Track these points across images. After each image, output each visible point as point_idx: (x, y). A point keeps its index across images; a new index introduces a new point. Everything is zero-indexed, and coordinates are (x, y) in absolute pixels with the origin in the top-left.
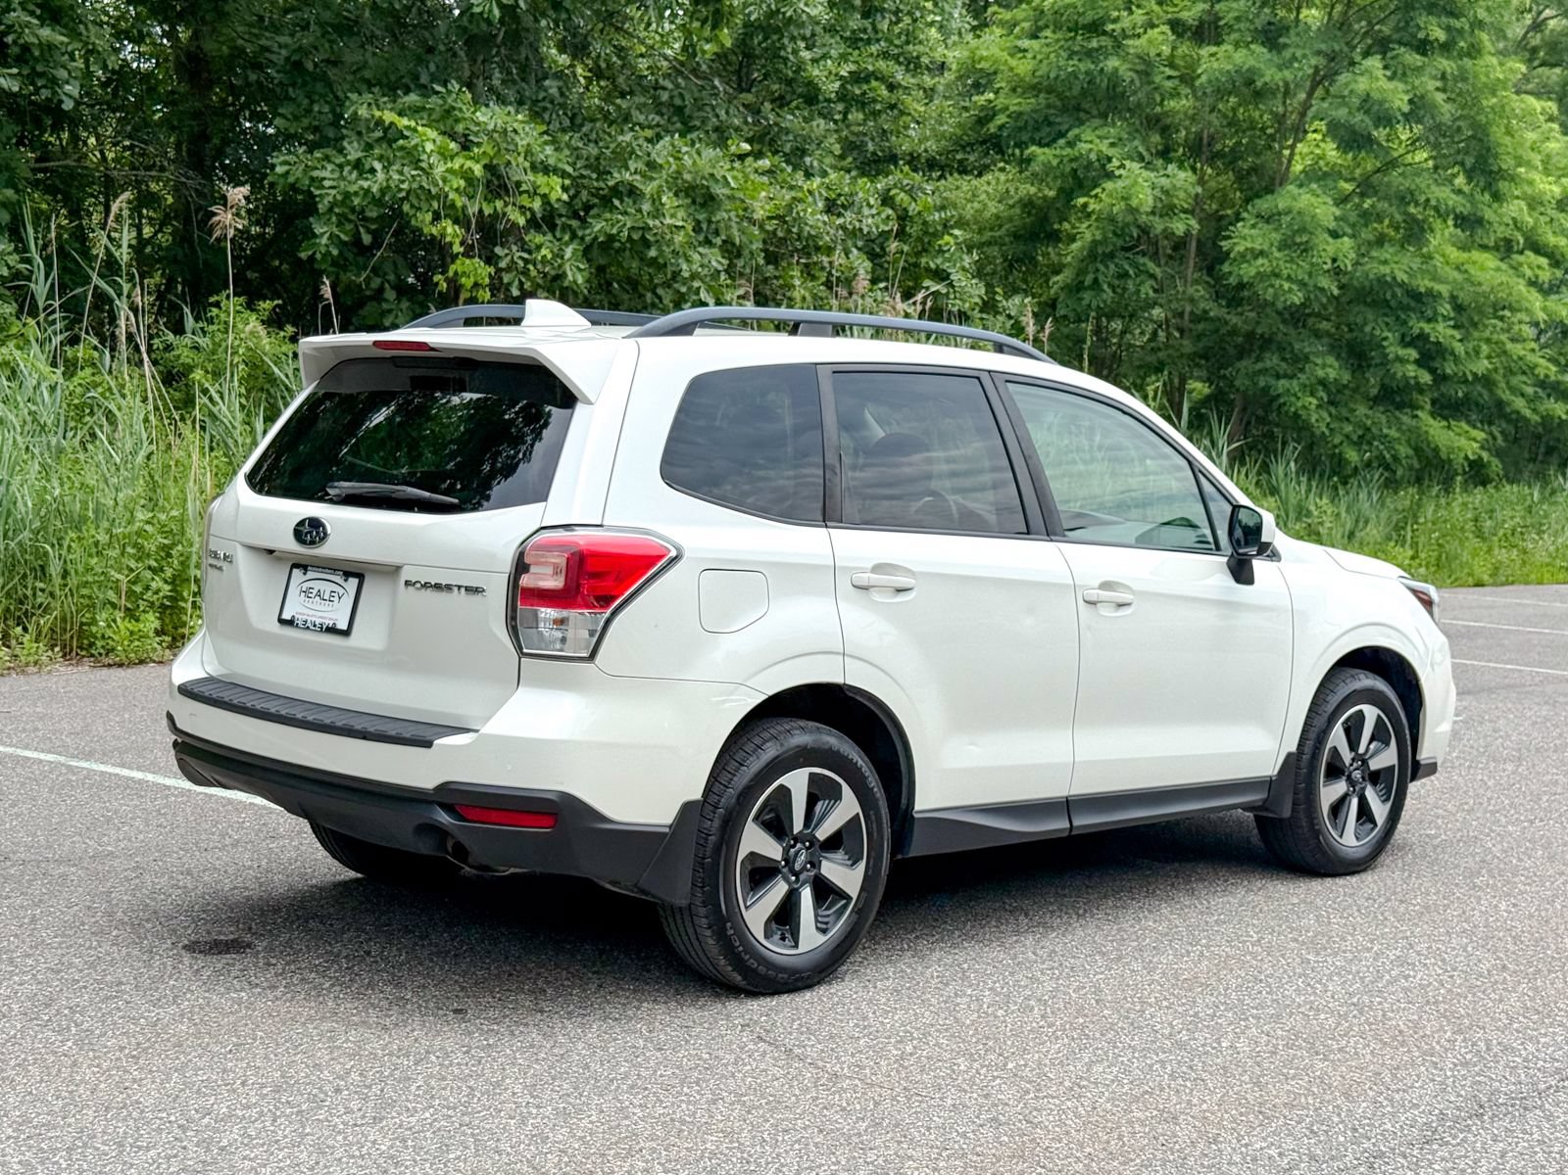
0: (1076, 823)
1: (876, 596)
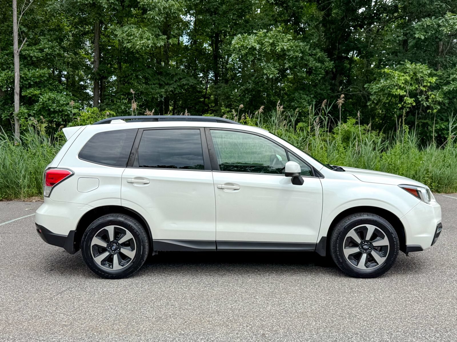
0: (218, 248)
1: (135, 185)
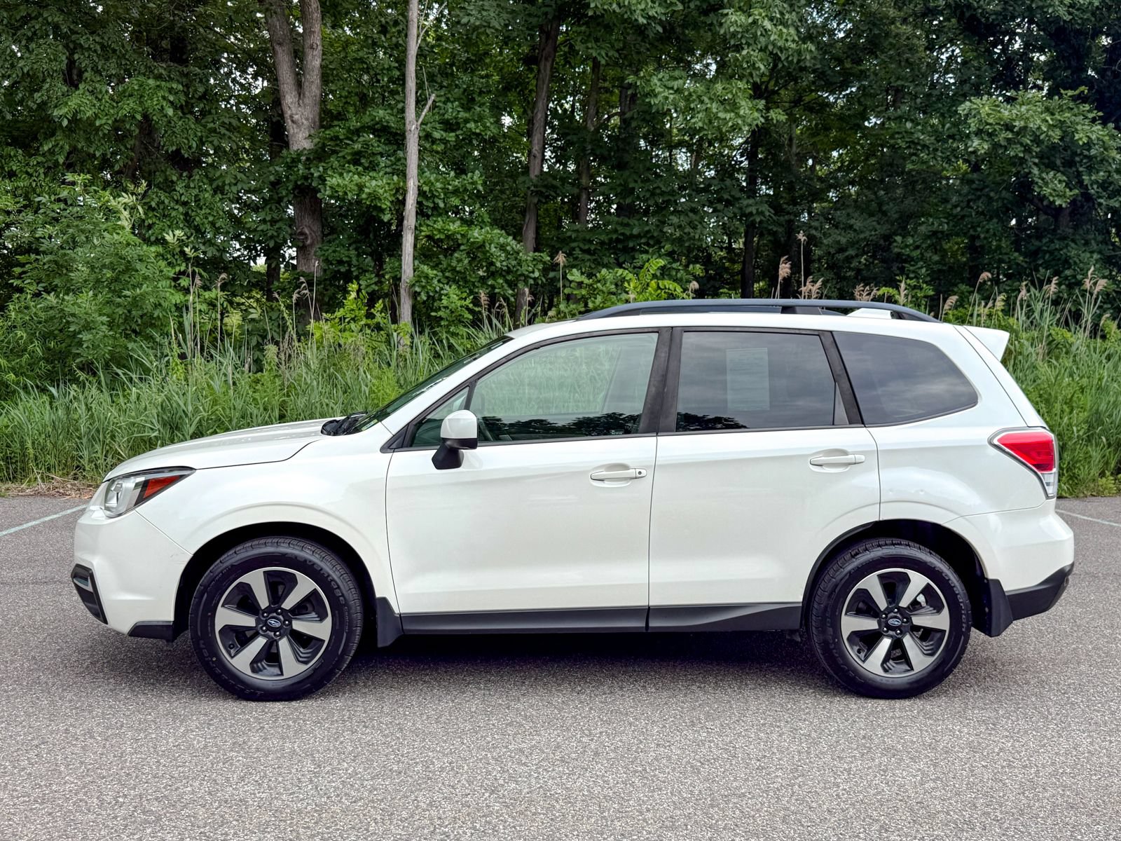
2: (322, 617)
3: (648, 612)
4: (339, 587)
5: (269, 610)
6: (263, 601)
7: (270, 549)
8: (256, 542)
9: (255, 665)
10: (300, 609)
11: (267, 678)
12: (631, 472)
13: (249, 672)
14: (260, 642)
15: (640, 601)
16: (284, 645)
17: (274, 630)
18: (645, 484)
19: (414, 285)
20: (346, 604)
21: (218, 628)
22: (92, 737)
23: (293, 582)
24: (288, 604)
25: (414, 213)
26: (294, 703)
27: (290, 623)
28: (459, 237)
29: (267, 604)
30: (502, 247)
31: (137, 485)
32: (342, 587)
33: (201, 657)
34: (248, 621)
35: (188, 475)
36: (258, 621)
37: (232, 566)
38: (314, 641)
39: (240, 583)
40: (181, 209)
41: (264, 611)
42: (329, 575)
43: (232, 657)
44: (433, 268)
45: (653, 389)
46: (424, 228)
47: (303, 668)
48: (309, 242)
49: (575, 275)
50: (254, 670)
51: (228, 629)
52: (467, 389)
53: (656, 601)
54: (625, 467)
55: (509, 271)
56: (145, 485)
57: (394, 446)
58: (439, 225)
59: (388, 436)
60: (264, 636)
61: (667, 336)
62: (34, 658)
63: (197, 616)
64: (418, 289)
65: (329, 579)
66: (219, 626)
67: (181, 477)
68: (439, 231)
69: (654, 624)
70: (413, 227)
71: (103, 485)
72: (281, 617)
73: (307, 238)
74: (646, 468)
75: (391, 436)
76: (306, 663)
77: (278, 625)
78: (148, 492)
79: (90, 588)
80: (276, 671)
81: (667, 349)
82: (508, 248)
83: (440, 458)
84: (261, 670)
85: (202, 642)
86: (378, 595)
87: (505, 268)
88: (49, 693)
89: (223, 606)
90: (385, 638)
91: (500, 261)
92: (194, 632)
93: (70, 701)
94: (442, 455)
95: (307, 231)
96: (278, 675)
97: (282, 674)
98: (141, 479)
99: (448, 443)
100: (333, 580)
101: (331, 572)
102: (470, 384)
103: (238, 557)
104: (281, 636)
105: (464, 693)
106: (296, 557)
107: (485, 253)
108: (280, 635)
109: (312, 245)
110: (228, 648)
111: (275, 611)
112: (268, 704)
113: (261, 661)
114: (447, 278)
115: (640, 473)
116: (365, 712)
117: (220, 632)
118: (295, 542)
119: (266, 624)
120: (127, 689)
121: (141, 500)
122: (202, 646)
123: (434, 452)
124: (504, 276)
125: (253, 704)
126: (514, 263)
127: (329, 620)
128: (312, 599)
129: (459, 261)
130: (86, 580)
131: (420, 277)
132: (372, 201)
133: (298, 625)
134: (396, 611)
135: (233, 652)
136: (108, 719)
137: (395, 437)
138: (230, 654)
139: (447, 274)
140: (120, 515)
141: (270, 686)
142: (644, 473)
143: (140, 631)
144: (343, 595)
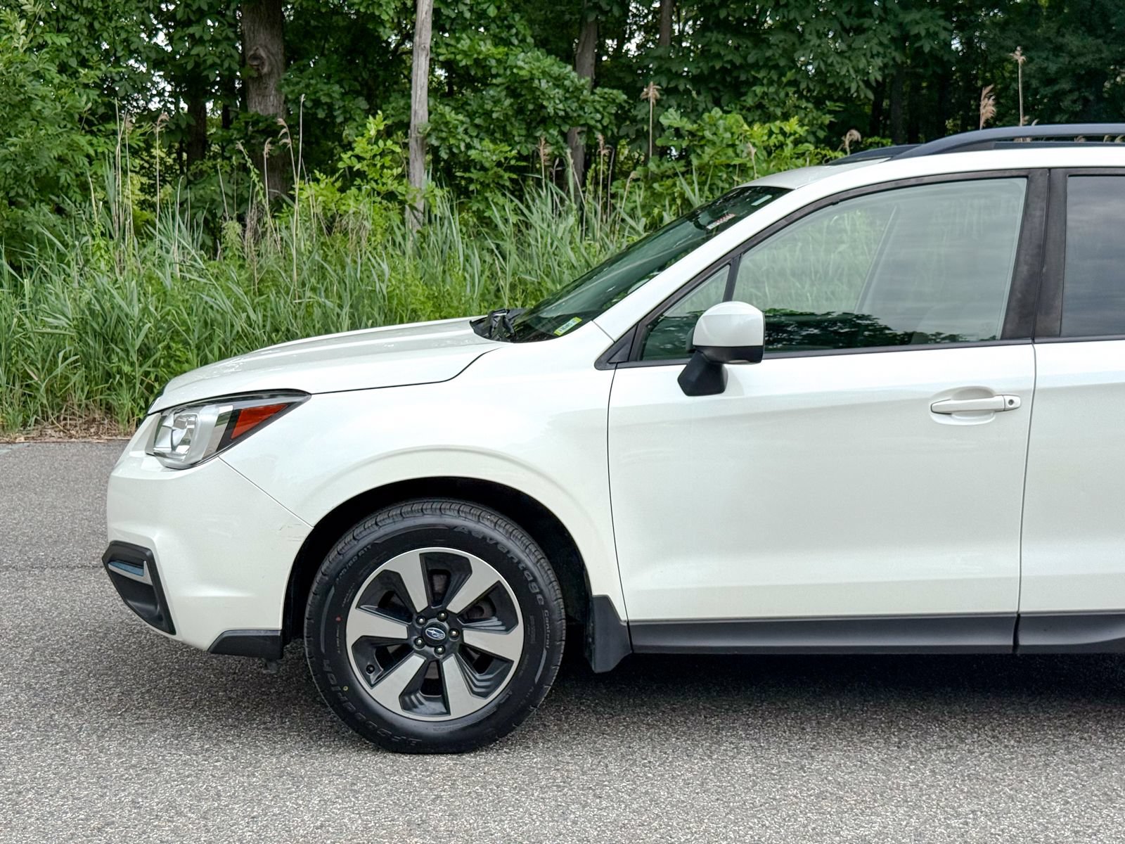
2: (509, 625)
3: (1017, 622)
4: (535, 580)
5: (427, 614)
6: (420, 600)
7: (429, 519)
8: (406, 509)
9: (406, 698)
10: (473, 614)
11: (425, 718)
12: (997, 401)
13: (398, 709)
14: (413, 664)
15: (1005, 604)
16: (451, 668)
17: (435, 644)
18: (1016, 422)
19: (429, 135)
20: (546, 606)
21: (351, 640)
22: (180, 814)
23: (465, 569)
24: (457, 604)
25: (429, 25)
26: (466, 757)
27: (460, 634)
28: (493, 63)
29: (426, 605)
30: (558, 81)
31: (221, 418)
32: (540, 579)
33: (326, 686)
34: (396, 630)
35: (300, 403)
36: (411, 631)
37: (373, 544)
38: (494, 663)
39: (385, 571)
40: (83, 20)
41: (420, 615)
42: (520, 561)
43: (372, 686)
44: (457, 110)
45: (1024, 269)
46: (442, 50)
47: (481, 703)
48: (265, 70)
49: (672, 118)
50: (405, 706)
51: (366, 643)
52: (728, 267)
53: (1032, 604)
54: (987, 393)
55: (566, 118)
56: (235, 417)
57: (616, 359)
58: (465, 44)
59: (606, 343)
60: (421, 653)
61: (1041, 182)
62: (29, 686)
63: (319, 622)
64: (435, 143)
65: (521, 566)
66: (351, 638)
67: (288, 407)
68: (465, 54)
69: (1027, 640)
70: (428, 46)
71: (149, 420)
72: (445, 624)
73: (263, 64)
74: (1020, 393)
75: (610, 342)
76: (485, 695)
77: (441, 636)
78: (237, 430)
79: (146, 579)
80: (439, 707)
81: (1044, 205)
82: (567, 83)
83: (693, 378)
84: (415, 707)
85: (326, 662)
86: (596, 591)
87: (562, 113)
88: (79, 742)
89: (358, 606)
90: (605, 659)
91: (554, 104)
92: (315, 644)
93: (119, 755)
94: (696, 373)
95: (262, 53)
96: (442, 714)
97: (448, 713)
98: (228, 408)
99: (707, 353)
100: (526, 568)
101: (523, 556)
102: (732, 260)
103: (382, 532)
104: (446, 654)
105: (719, 743)
106: (470, 532)
107: (532, 90)
108: (443, 652)
109: (270, 74)
110: (366, 671)
111: (437, 615)
112: (428, 758)
113: (414, 692)
114: (477, 126)
115: (1011, 402)
116: (584, 773)
117: (355, 646)
118: (467, 509)
119: (423, 636)
120: (197, 734)
121: (227, 442)
122: (327, 669)
123: (681, 368)
124: (560, 126)
125: (406, 758)
126: (575, 106)
127: (519, 631)
128: (493, 597)
129: (497, 102)
130: (142, 566)
131: (439, 125)
132: (367, 7)
133: (472, 638)
134: (623, 617)
135: (373, 677)
136: (192, 783)
137: (617, 345)
138: (369, 681)
139: (477, 121)
140: (193, 465)
141: (431, 730)
142: (1017, 400)
143: (229, 645)
144: (541, 592)
